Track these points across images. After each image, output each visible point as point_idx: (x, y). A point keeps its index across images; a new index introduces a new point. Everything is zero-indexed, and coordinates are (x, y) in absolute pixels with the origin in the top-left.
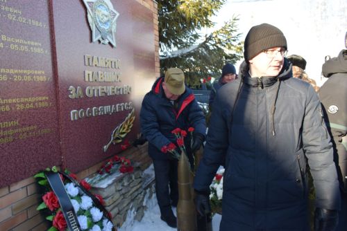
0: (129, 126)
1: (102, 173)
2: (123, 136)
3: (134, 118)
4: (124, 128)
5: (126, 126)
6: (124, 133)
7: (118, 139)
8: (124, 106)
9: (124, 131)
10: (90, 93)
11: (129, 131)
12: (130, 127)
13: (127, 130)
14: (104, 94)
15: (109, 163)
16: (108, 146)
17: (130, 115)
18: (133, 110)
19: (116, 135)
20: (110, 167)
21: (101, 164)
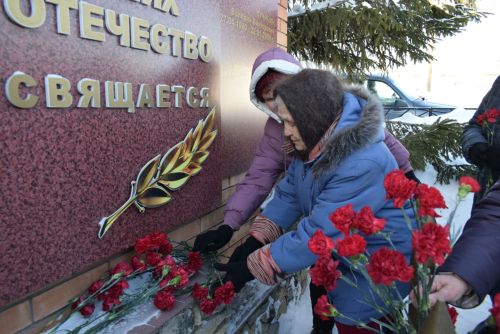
0: (197, 156)
1: (85, 313)
2: (175, 185)
3: (214, 134)
4: (180, 162)
5: (188, 156)
6: (179, 176)
7: (155, 193)
8: (183, 95)
9: (179, 170)
10: (29, 12)
11: (196, 171)
12: (202, 159)
13: (191, 167)
14: (101, 36)
15: (116, 276)
16: (113, 219)
17: (201, 124)
18: (213, 112)
19: (151, 182)
20: (117, 290)
21: (89, 277)
